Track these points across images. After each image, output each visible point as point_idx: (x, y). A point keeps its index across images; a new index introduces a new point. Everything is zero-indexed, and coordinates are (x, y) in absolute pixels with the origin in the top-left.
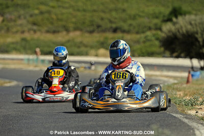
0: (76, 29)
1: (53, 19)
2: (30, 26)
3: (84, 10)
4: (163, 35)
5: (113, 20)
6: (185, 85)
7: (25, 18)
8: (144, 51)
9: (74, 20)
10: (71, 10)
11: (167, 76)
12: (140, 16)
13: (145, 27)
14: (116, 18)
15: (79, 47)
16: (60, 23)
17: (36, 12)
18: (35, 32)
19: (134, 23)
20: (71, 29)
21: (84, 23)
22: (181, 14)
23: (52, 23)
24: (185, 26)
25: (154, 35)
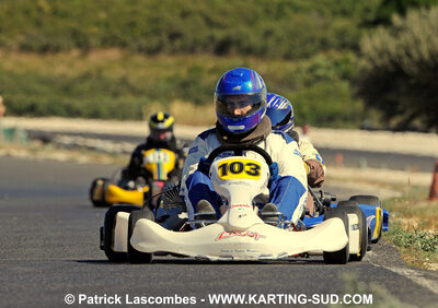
0: (108, 42)
1: (40, 9)
4: (363, 63)
5: (217, 18)
6: (423, 204)
8: (305, 109)
9: (103, 16)
11: (373, 182)
12: (296, 9)
13: (312, 40)
14: (224, 13)
15: (116, 95)
16: (62, 24)
19: (278, 27)
20: (94, 41)
21: (132, 25)
22: (416, 5)
23: (38, 24)
24: (429, 40)
25: (337, 64)
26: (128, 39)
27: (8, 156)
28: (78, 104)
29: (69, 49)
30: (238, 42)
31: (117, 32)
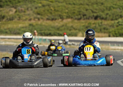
0: (68, 17)
1: (51, 10)
2: (35, 15)
3: (74, 4)
5: (94, 11)
7: (32, 10)
8: (117, 32)
9: (67, 11)
10: (64, 4)
12: (114, 8)
13: (118, 15)
14: (96, 9)
15: (70, 30)
16: (57, 13)
17: (40, 5)
18: (39, 19)
19: (109, 12)
20: (65, 17)
21: (74, 13)
23: (51, 13)
26: (73, 16)
27: (44, 46)
28: (61, 33)
29: (58, 19)
30: (100, 17)
31: (70, 15)
